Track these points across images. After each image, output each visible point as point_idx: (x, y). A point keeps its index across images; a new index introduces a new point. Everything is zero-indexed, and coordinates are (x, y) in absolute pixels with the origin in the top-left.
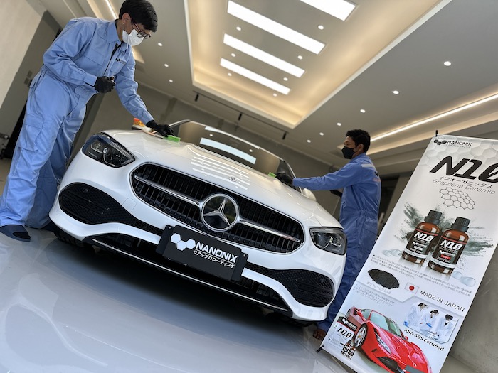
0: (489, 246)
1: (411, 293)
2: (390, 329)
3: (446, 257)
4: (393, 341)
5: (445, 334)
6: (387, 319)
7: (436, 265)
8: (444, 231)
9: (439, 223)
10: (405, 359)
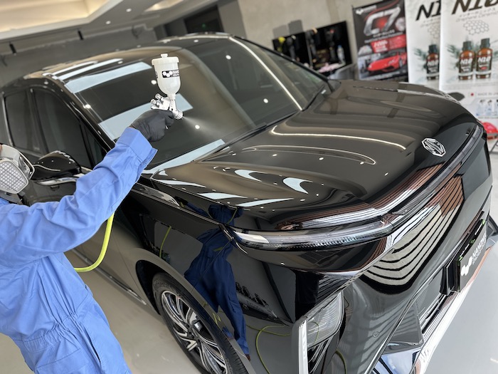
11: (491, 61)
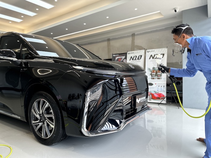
1: (156, 85)
6: (154, 91)
7: (158, 78)
9: (155, 70)
11: (161, 74)
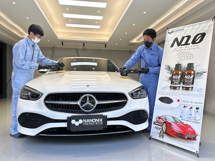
0: (205, 72)
1: (179, 103)
2: (175, 121)
3: (188, 83)
4: (178, 126)
5: (198, 116)
6: (173, 117)
7: (185, 87)
8: (184, 71)
9: (181, 69)
10: (185, 132)
11: (193, 79)
